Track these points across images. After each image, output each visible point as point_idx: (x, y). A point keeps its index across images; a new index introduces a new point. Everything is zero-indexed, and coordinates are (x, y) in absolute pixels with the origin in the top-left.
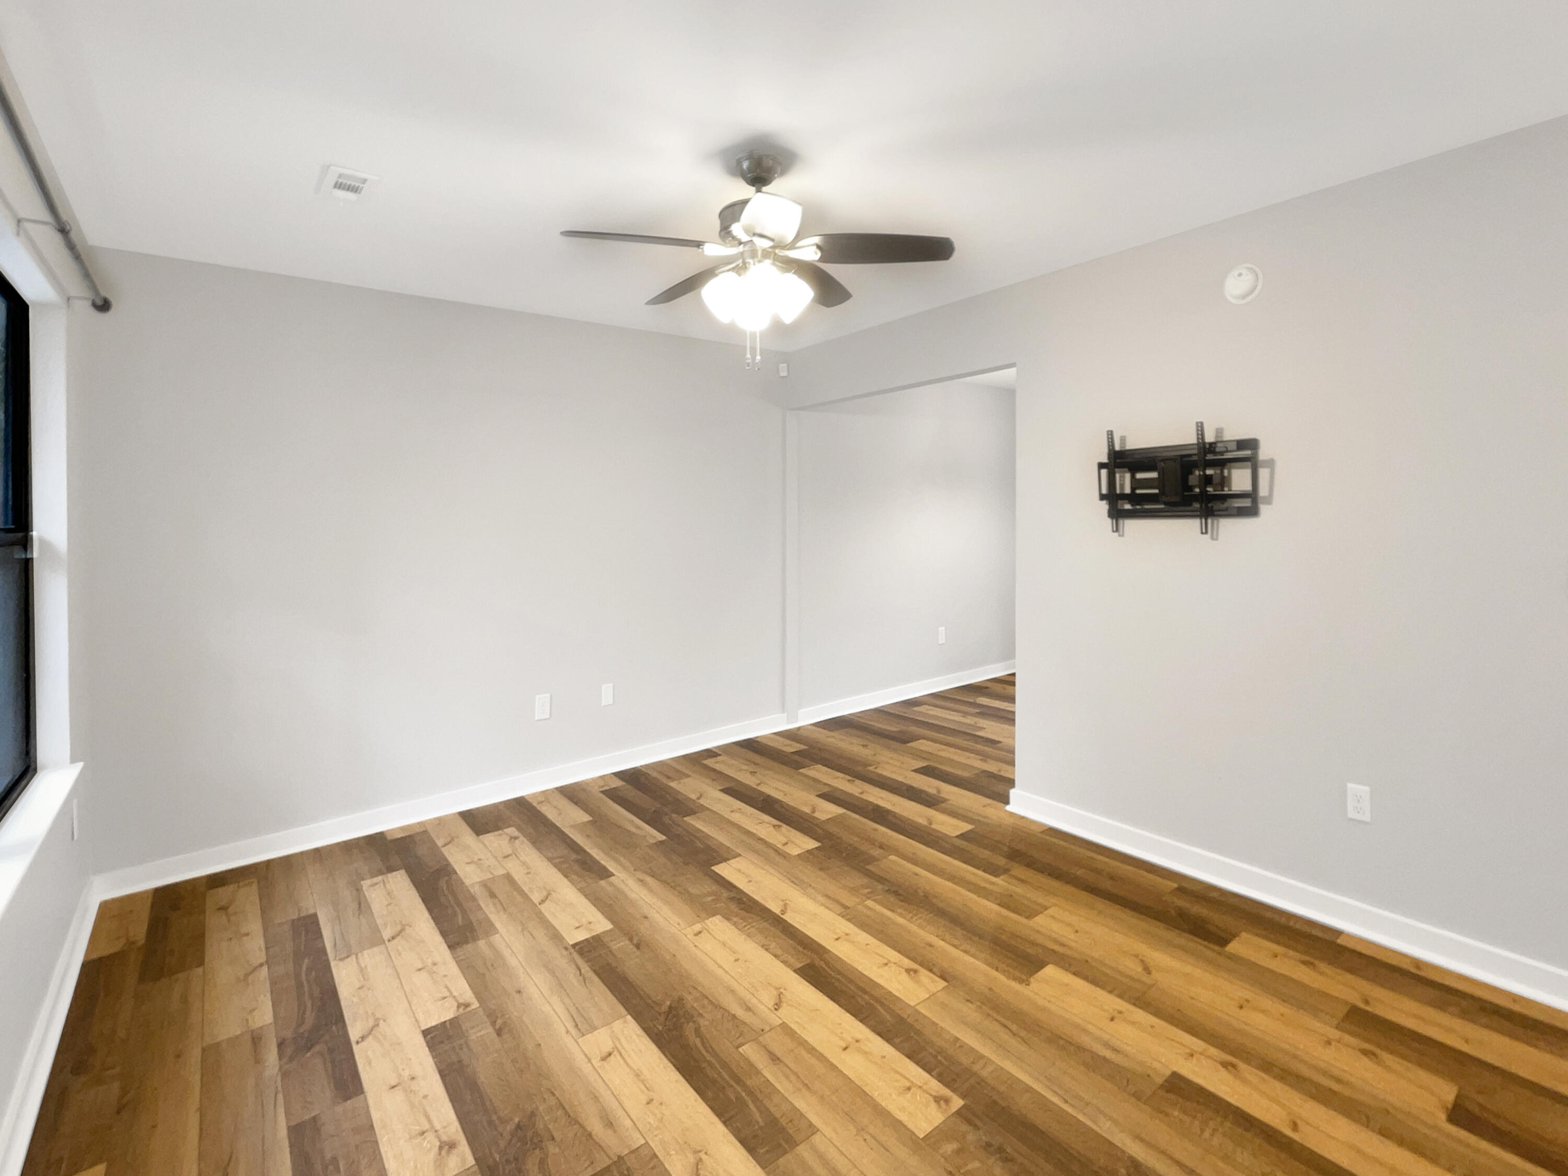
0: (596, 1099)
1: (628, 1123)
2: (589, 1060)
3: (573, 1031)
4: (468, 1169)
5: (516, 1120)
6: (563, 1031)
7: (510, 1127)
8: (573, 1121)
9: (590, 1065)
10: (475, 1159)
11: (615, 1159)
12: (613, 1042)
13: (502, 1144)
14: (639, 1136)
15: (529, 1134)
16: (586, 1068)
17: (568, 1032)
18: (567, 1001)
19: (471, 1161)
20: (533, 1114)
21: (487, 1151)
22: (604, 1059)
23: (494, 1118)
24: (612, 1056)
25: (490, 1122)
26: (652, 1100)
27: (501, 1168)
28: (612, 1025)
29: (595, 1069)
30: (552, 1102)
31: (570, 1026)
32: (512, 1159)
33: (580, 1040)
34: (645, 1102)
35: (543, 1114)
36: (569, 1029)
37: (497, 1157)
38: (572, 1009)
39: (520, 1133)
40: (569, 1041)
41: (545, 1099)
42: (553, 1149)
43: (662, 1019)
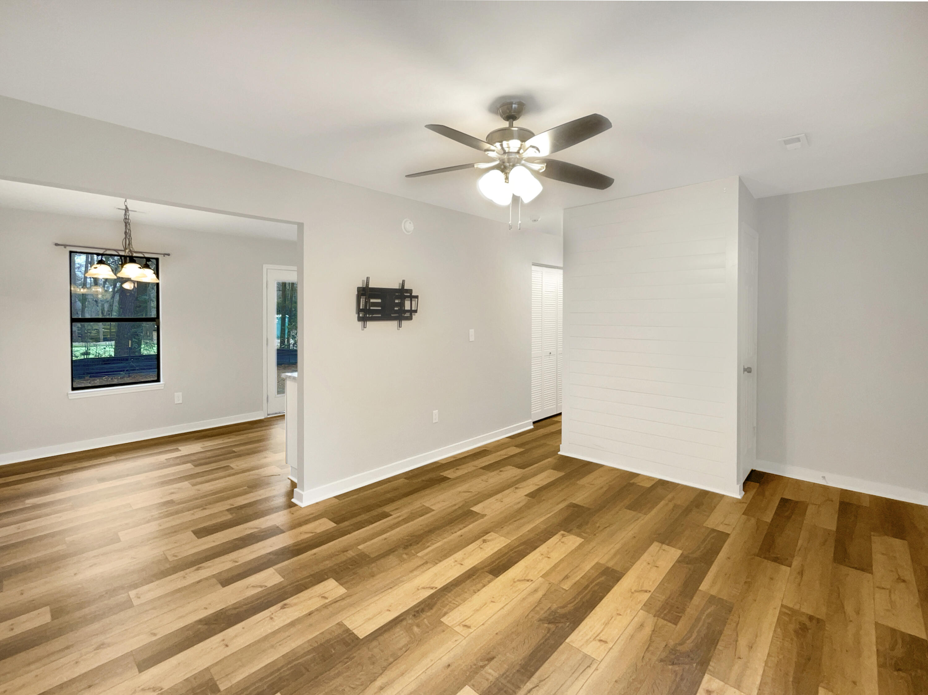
0: (632, 636)
1: (636, 619)
2: (611, 648)
3: (594, 666)
4: (711, 675)
5: (670, 667)
6: (597, 672)
7: (676, 668)
8: (651, 640)
9: (613, 647)
10: (704, 674)
11: (656, 618)
12: (591, 642)
13: (687, 667)
14: (639, 613)
15: (673, 657)
16: (617, 648)
17: (596, 669)
18: (568, 683)
19: (707, 677)
20: (661, 661)
21: (696, 671)
22: (606, 642)
23: (678, 679)
24: (601, 639)
25: (682, 679)
26: (617, 614)
27: (698, 660)
28: (577, 647)
29: (615, 644)
30: (648, 655)
31: (590, 671)
32: (690, 659)
33: (599, 660)
34: (620, 617)
35: (658, 656)
36: (594, 669)
37: (695, 665)
38: (576, 675)
39: (676, 661)
40: (603, 665)
41: (649, 659)
42: (672, 643)
43: (560, 625)
